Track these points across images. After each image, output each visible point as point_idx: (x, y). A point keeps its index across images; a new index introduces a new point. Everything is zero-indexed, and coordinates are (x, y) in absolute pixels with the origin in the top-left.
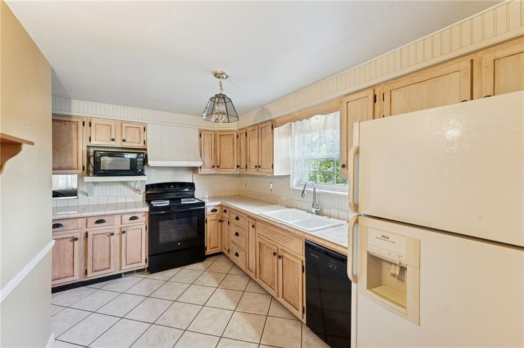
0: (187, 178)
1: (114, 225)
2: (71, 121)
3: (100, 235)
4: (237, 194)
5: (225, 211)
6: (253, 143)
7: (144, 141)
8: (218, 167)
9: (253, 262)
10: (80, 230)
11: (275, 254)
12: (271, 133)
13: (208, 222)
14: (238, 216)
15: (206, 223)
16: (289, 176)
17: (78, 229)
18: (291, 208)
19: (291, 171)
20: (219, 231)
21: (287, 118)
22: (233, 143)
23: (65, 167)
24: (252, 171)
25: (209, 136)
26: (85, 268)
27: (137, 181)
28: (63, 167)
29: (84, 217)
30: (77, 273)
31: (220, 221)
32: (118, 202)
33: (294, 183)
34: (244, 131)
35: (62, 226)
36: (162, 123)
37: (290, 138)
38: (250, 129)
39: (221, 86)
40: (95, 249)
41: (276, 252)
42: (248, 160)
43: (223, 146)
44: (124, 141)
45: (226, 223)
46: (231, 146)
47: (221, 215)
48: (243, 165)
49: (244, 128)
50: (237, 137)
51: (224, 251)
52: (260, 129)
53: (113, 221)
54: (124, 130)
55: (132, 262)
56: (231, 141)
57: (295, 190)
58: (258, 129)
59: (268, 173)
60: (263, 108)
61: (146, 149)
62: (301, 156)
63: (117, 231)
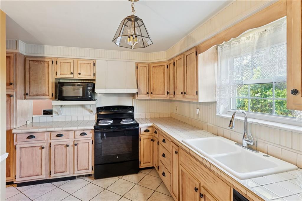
0: (127, 102)
1: (69, 139)
2: (44, 61)
3: (60, 146)
4: (169, 116)
5: (156, 132)
6: (180, 71)
7: (94, 74)
8: (151, 93)
9: (176, 187)
10: (46, 141)
11: (196, 189)
12: (195, 59)
13: (142, 140)
14: (165, 139)
15: (140, 141)
16: (216, 102)
17: (45, 140)
18: (218, 135)
19: (217, 97)
20: (151, 149)
21: (212, 41)
22: (164, 73)
23: (41, 94)
24: (179, 97)
25: (144, 68)
26: (49, 170)
27: (91, 105)
28: (39, 94)
29: (49, 132)
30: (44, 173)
31: (152, 140)
32: (78, 120)
33: (221, 110)
34: (172, 61)
35: (35, 137)
36: (106, 59)
37: (216, 65)
38: (176, 59)
39: (133, 8)
40: (56, 155)
41: (197, 187)
42: (175, 87)
43: (155, 75)
44: (79, 74)
45: (156, 142)
46: (162, 75)
47: (153, 134)
48: (172, 92)
49: (172, 59)
50: (167, 67)
51: (155, 166)
52: (185, 57)
53: (68, 136)
54: (79, 65)
55: (82, 168)
56: (162, 71)
57: (222, 118)
58: (184, 57)
59: (193, 99)
60: (187, 36)
61: (95, 80)
62: (228, 82)
63: (71, 144)
